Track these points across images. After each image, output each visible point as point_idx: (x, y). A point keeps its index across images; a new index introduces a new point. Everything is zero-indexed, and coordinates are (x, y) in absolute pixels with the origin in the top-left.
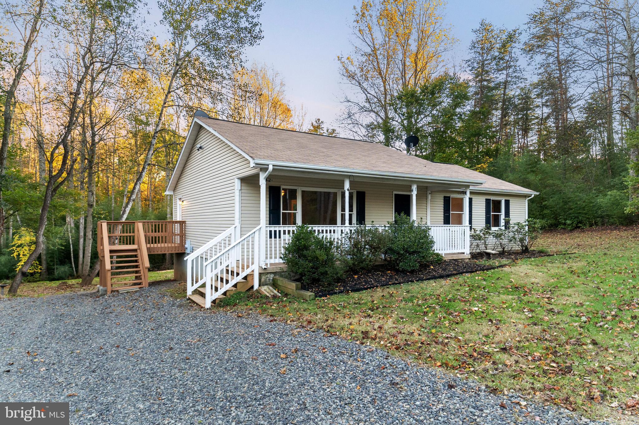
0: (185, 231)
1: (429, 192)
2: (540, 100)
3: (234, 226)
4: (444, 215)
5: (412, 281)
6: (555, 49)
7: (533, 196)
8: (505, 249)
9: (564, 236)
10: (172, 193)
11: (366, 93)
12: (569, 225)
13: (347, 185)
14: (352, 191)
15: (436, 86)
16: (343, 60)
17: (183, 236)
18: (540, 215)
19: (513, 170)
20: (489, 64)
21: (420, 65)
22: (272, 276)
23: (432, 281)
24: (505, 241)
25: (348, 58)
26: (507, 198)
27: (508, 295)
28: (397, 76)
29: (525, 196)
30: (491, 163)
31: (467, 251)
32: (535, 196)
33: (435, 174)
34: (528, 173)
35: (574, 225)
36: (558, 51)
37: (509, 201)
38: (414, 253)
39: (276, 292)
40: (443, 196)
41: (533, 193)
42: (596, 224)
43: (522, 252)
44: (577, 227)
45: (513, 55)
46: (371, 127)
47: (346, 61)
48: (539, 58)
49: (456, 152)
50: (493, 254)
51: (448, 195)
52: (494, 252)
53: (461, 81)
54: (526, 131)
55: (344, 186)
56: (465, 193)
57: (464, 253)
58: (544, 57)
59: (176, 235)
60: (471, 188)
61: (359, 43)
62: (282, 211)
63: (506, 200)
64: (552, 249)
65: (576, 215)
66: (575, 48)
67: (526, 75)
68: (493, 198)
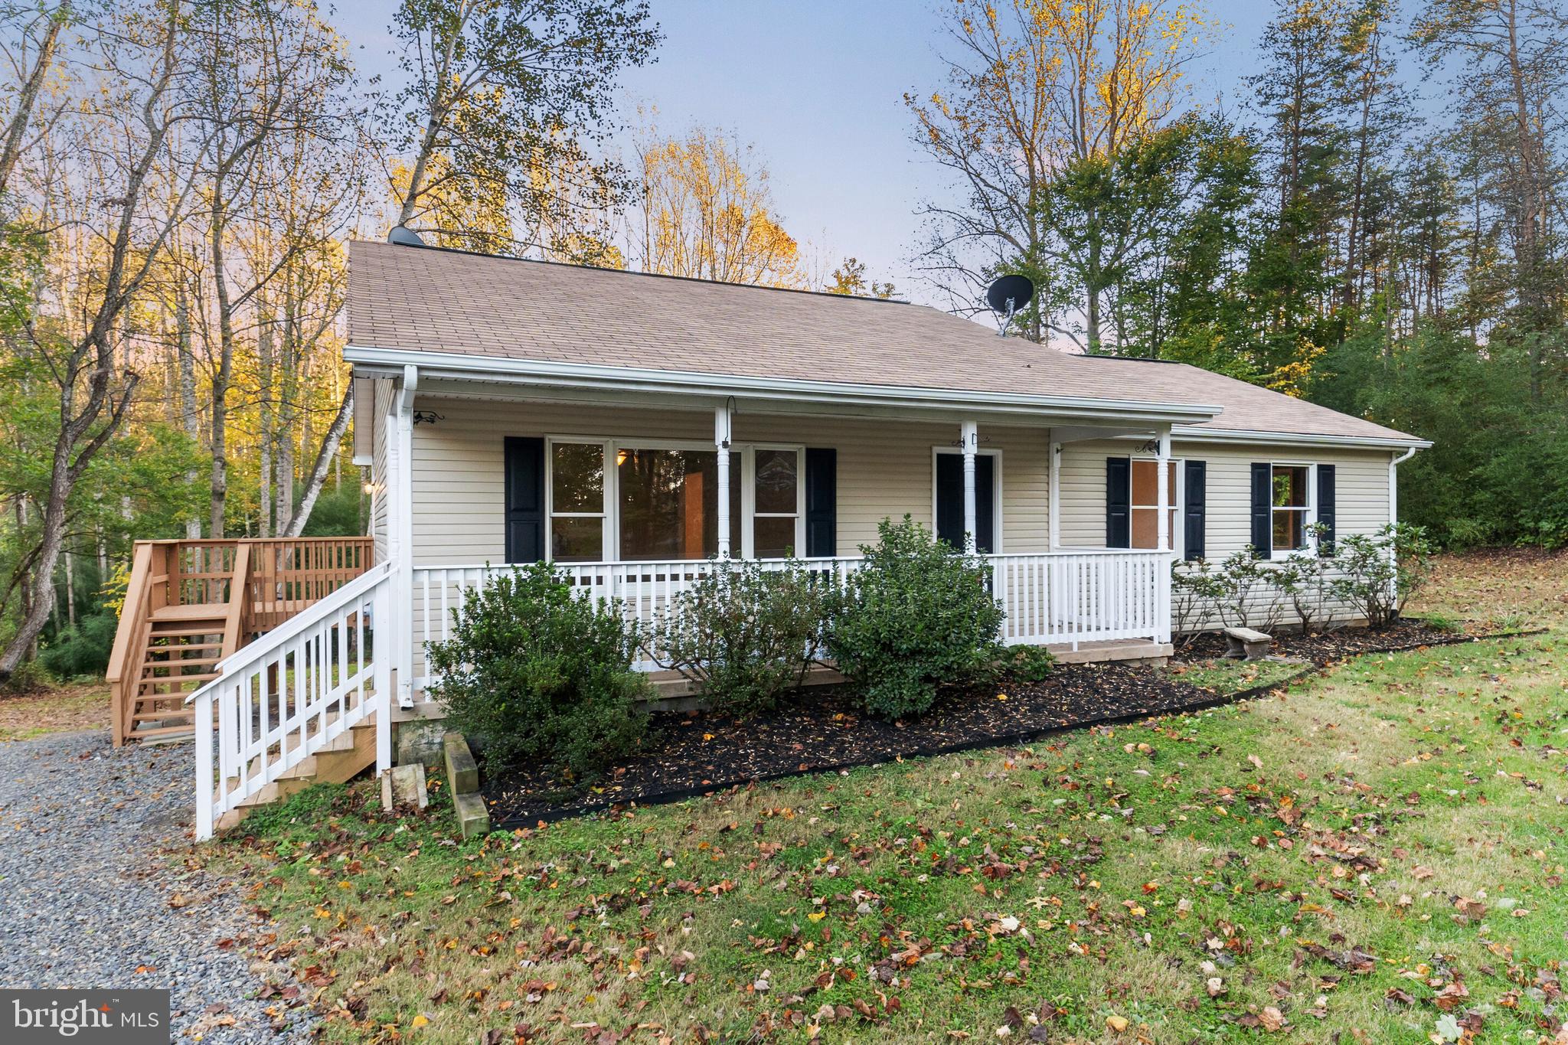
1: (1056, 445)
2: (1470, 184)
4: (1108, 515)
5: (889, 759)
7: (1412, 452)
8: (1312, 619)
10: (368, 461)
11: (981, 185)
12: (1548, 534)
13: (723, 429)
14: (738, 448)
15: (1159, 150)
16: (919, 102)
18: (1463, 505)
19: (1388, 377)
20: (1318, 85)
22: (441, 730)
24: (1309, 595)
26: (1327, 461)
27: (1199, 838)
29: (1386, 453)
30: (1319, 357)
31: (1162, 631)
32: (1422, 452)
33: (1046, 388)
34: (1429, 385)
37: (1331, 468)
38: (914, 653)
39: (422, 790)
40: (1105, 457)
41: (1414, 444)
43: (1371, 628)
45: (1382, 55)
47: (930, 107)
49: (1219, 332)
50: (1250, 643)
51: (1119, 454)
52: (1256, 636)
53: (1234, 134)
54: (1435, 271)
55: (713, 432)
56: (1155, 446)
57: (1151, 639)
60: (1175, 429)
62: (549, 513)
63: (1320, 468)
67: (1422, 108)
68: (1274, 460)
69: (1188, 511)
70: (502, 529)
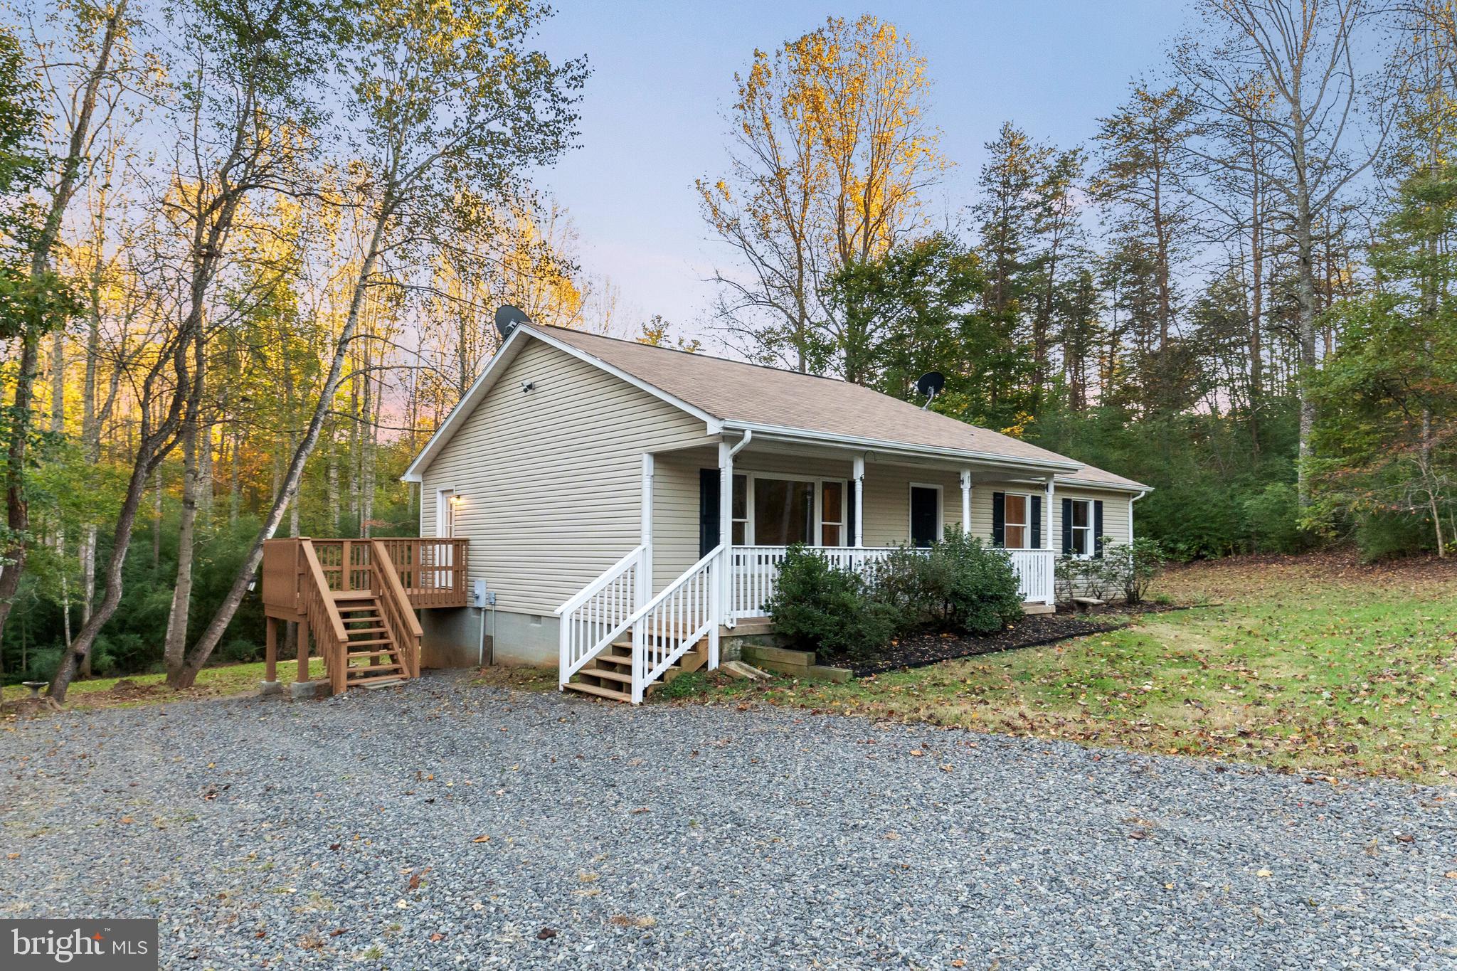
0: (467, 560)
2: (1110, 294)
3: (640, 548)
6: (1153, 194)
7: (1143, 494)
9: (1176, 575)
10: (418, 479)
11: (759, 263)
12: (1182, 553)
13: (859, 471)
16: (708, 188)
17: (460, 569)
20: (1018, 217)
21: (875, 212)
22: (740, 642)
23: (1031, 650)
25: (718, 185)
28: (826, 232)
29: (1127, 494)
30: (1030, 424)
31: (1050, 599)
32: (1148, 495)
35: (1193, 553)
36: (1157, 198)
37: (1101, 503)
39: (759, 671)
40: (993, 492)
41: (1144, 489)
42: (1237, 550)
44: (1199, 557)
45: (1069, 203)
46: (769, 339)
47: (715, 191)
48: (1120, 210)
50: (1094, 605)
51: (1000, 490)
52: (1095, 601)
53: (965, 250)
56: (1044, 487)
57: (1043, 603)
58: (1129, 207)
59: (433, 569)
60: (1057, 477)
61: (744, 153)
64: (1180, 597)
65: (1197, 532)
66: (1190, 192)
68: (1075, 497)
69: (1032, 528)
70: (698, 528)
